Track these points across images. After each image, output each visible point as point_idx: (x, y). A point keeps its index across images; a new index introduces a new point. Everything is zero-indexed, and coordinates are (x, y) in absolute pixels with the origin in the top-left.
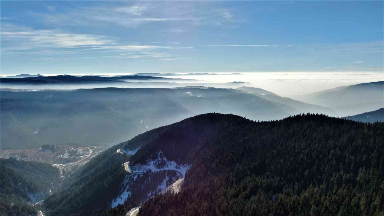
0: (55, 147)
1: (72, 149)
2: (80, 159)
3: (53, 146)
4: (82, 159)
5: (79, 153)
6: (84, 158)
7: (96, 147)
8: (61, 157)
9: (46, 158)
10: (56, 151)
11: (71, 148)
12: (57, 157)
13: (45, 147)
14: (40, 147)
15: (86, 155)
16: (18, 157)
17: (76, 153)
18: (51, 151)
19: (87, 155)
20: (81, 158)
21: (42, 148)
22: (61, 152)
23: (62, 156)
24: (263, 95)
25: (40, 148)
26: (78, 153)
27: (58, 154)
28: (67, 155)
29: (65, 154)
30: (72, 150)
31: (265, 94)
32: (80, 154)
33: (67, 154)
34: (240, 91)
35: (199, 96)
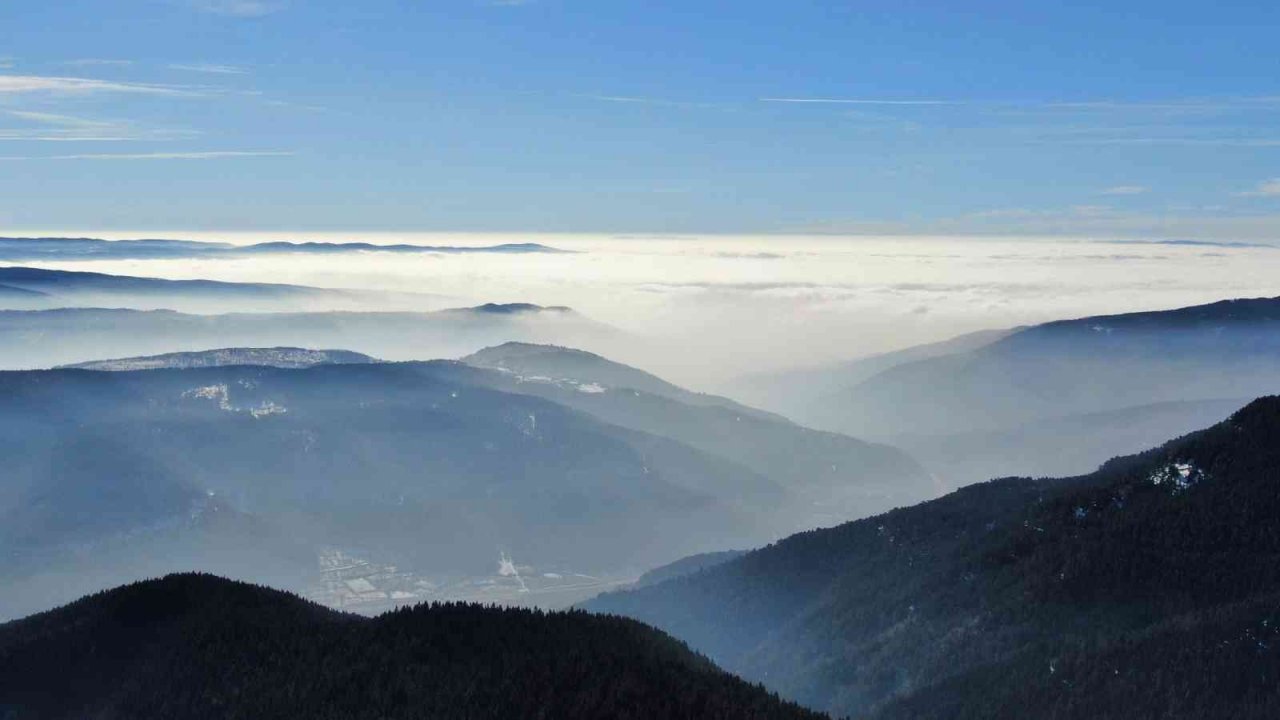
35: (266, 408)
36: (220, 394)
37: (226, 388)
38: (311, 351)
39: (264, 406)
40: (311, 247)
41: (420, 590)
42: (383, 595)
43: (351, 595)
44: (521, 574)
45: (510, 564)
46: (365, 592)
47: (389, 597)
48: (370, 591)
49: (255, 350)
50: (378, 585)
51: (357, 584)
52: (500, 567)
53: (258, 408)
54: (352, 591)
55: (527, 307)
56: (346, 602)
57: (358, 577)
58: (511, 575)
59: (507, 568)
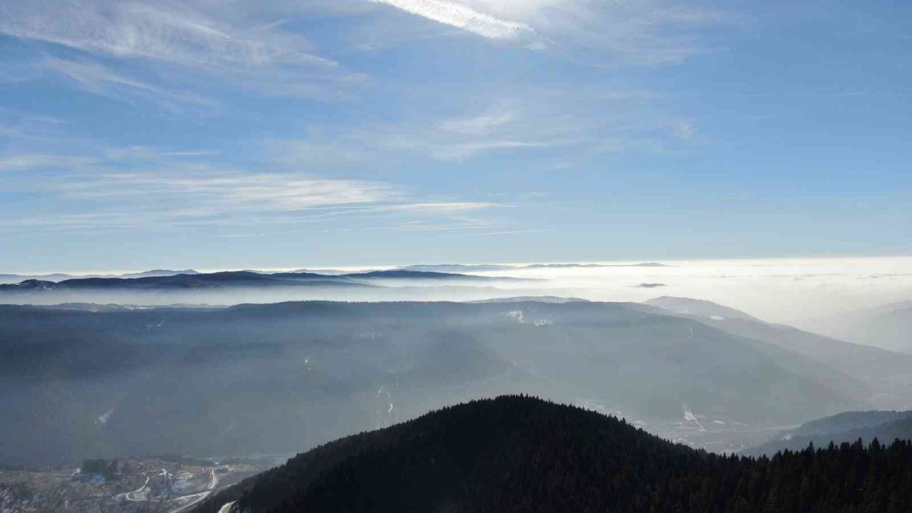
0: (120, 465)
1: (165, 473)
2: (177, 505)
3: (115, 463)
4: (181, 506)
5: (178, 487)
6: (190, 501)
7: (231, 469)
8: (124, 497)
9: (83, 500)
10: (118, 478)
11: (161, 472)
12: (113, 498)
13: (92, 468)
14: (78, 467)
15: (199, 492)
16: (7, 497)
17: (170, 488)
18: (103, 479)
19: (200, 495)
20: (180, 503)
21: (81, 470)
22: (130, 484)
23: (129, 497)
24: (718, 318)
25: (78, 470)
26: (175, 487)
27: (119, 489)
28: (143, 493)
29: (140, 490)
30: (163, 476)
31: (723, 317)
32: (180, 489)
33: (143, 490)
34: (653, 308)
36: (518, 315)
37: (520, 313)
39: (541, 320)
44: (699, 420)
45: (691, 414)
52: (685, 415)
53: (538, 322)
58: (692, 420)
59: (689, 416)
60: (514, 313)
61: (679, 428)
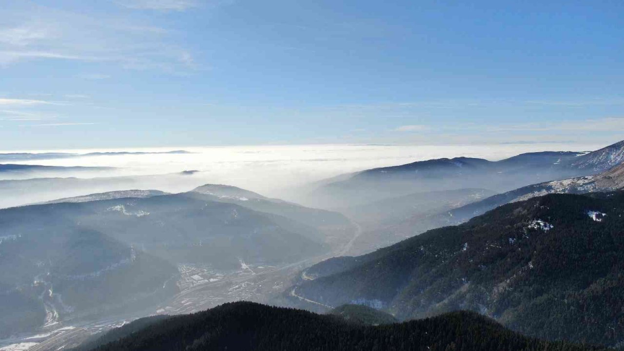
35: (140, 214)
36: (122, 208)
37: (123, 206)
38: (143, 191)
39: (140, 212)
40: (107, 153)
41: (218, 277)
42: (206, 281)
43: (195, 282)
44: (250, 268)
45: (244, 264)
46: (200, 280)
47: (209, 281)
48: (202, 280)
49: (124, 192)
50: (204, 277)
51: (196, 277)
52: (241, 266)
53: (138, 213)
54: (195, 280)
55: (196, 171)
56: (195, 285)
57: (195, 274)
58: (247, 269)
59: (244, 266)
60: (118, 207)
61: (241, 274)
